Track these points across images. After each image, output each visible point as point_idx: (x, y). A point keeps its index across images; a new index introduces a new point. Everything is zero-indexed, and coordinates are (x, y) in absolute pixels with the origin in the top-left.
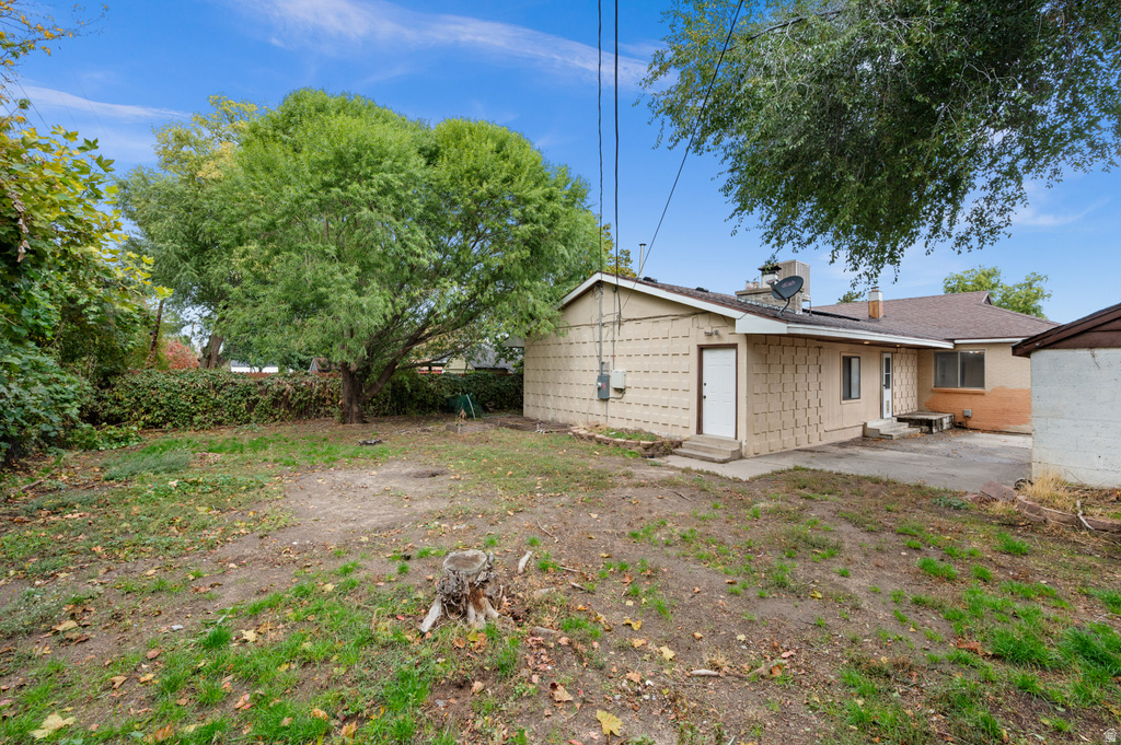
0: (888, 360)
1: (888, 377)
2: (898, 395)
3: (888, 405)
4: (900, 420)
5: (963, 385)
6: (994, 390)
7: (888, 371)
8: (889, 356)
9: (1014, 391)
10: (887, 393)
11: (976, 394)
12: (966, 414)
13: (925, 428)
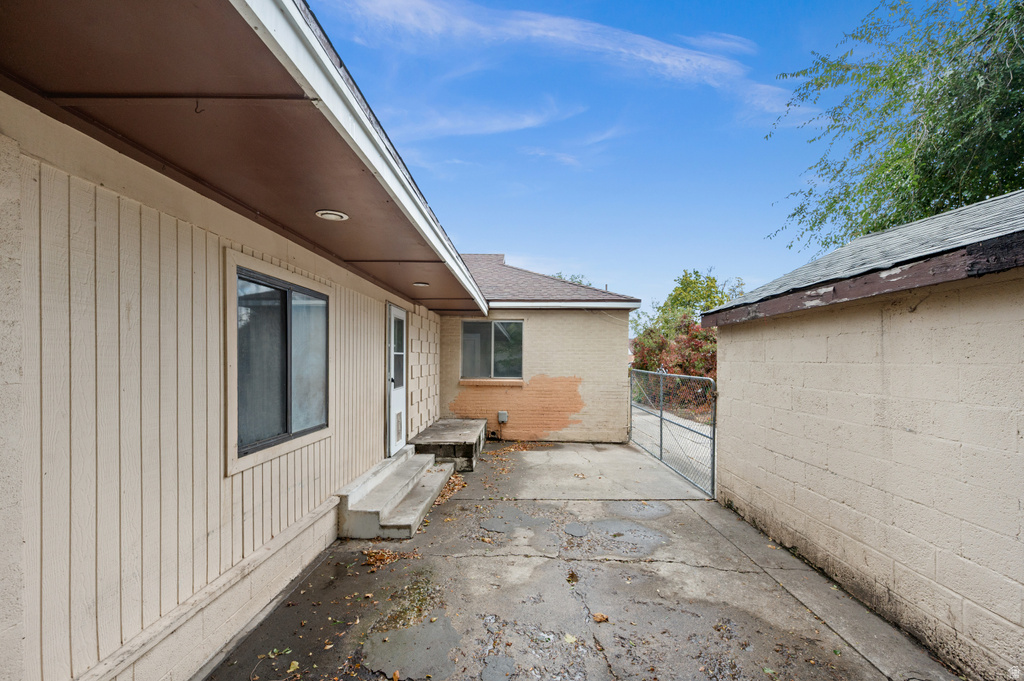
0: (399, 323)
1: (399, 359)
2: (416, 398)
3: (399, 423)
4: (420, 449)
5: (498, 374)
6: (533, 380)
7: (399, 347)
8: (402, 315)
9: (554, 380)
10: (398, 395)
11: (512, 387)
12: (501, 419)
13: (461, 461)
